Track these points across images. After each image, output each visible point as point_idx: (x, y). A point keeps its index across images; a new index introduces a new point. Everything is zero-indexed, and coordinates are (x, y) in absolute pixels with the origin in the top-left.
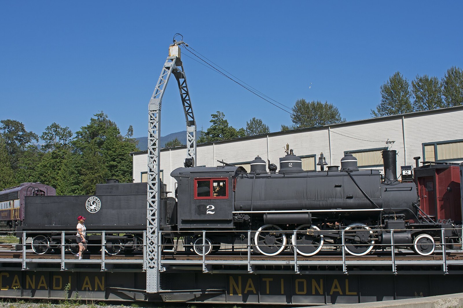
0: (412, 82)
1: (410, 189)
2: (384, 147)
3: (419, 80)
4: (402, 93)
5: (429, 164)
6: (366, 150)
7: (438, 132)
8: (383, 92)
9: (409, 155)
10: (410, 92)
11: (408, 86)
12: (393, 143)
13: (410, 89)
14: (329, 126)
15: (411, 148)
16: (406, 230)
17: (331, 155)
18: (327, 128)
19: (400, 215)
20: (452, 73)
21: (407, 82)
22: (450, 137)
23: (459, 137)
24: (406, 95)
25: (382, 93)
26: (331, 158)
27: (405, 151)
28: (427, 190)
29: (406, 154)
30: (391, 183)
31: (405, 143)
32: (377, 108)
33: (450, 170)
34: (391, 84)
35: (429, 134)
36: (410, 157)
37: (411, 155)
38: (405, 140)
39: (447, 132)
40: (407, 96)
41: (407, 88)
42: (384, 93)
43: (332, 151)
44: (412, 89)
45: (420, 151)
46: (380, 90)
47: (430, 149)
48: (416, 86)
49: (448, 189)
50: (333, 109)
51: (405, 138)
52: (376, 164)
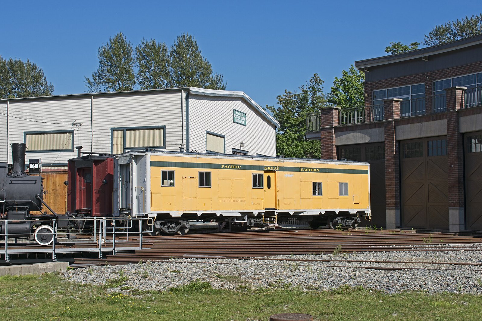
0: (137, 47)
1: (35, 182)
2: (70, 129)
3: (144, 45)
4: (124, 59)
5: (89, 155)
6: (49, 132)
7: (128, 117)
8: (101, 55)
9: (97, 140)
10: (133, 59)
11: (131, 52)
12: (80, 125)
13: (134, 55)
14: (8, 100)
15: (99, 132)
16: (26, 221)
17: (9, 135)
18: (5, 102)
19: (23, 207)
20: (184, 41)
21: (131, 46)
22: (140, 122)
23: (148, 124)
24: (129, 62)
25: (99, 57)
26: (9, 139)
27: (92, 135)
28: (85, 182)
29: (93, 138)
30: (17, 175)
31: (93, 126)
32: (93, 75)
33: (107, 162)
34: (111, 46)
35: (118, 119)
36: (97, 143)
37: (98, 140)
38: (93, 123)
39: (137, 118)
40: (130, 64)
41: (131, 53)
42: (102, 58)
43: (10, 131)
44: (136, 56)
45: (108, 136)
46: (98, 54)
47: (118, 135)
48: (141, 53)
49: (103, 181)
50: (37, 70)
51: (93, 121)
52: (60, 148)
